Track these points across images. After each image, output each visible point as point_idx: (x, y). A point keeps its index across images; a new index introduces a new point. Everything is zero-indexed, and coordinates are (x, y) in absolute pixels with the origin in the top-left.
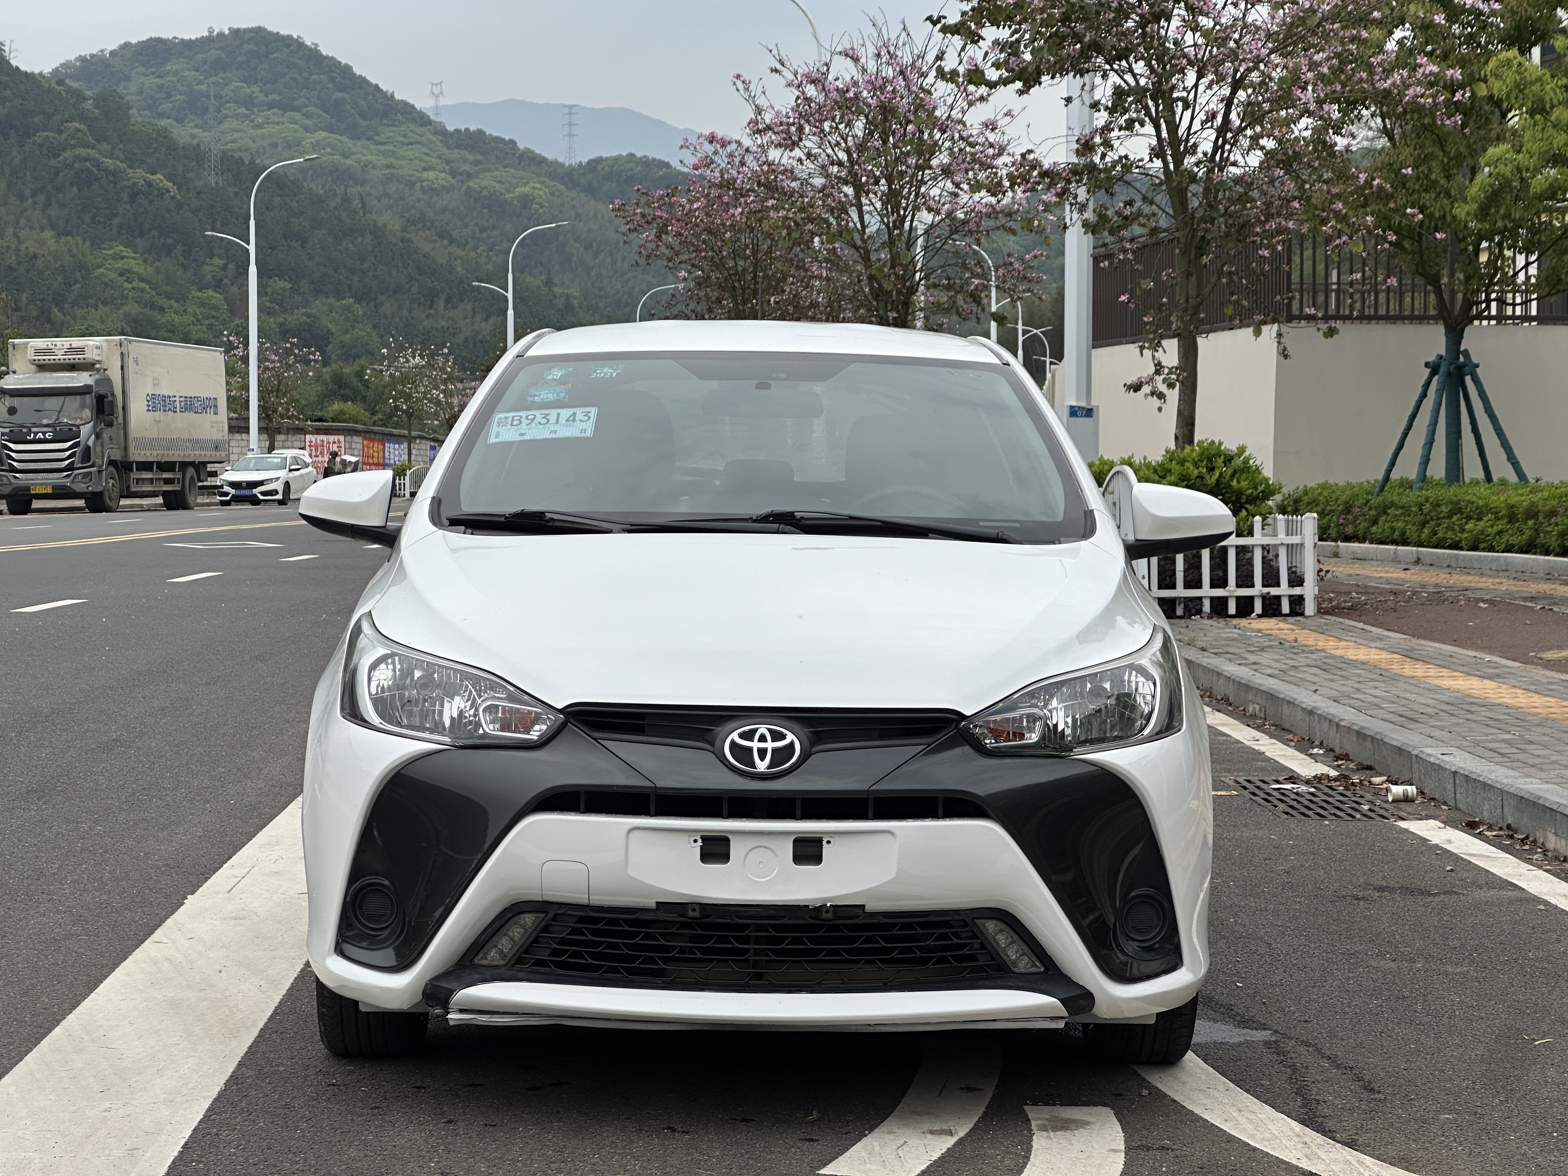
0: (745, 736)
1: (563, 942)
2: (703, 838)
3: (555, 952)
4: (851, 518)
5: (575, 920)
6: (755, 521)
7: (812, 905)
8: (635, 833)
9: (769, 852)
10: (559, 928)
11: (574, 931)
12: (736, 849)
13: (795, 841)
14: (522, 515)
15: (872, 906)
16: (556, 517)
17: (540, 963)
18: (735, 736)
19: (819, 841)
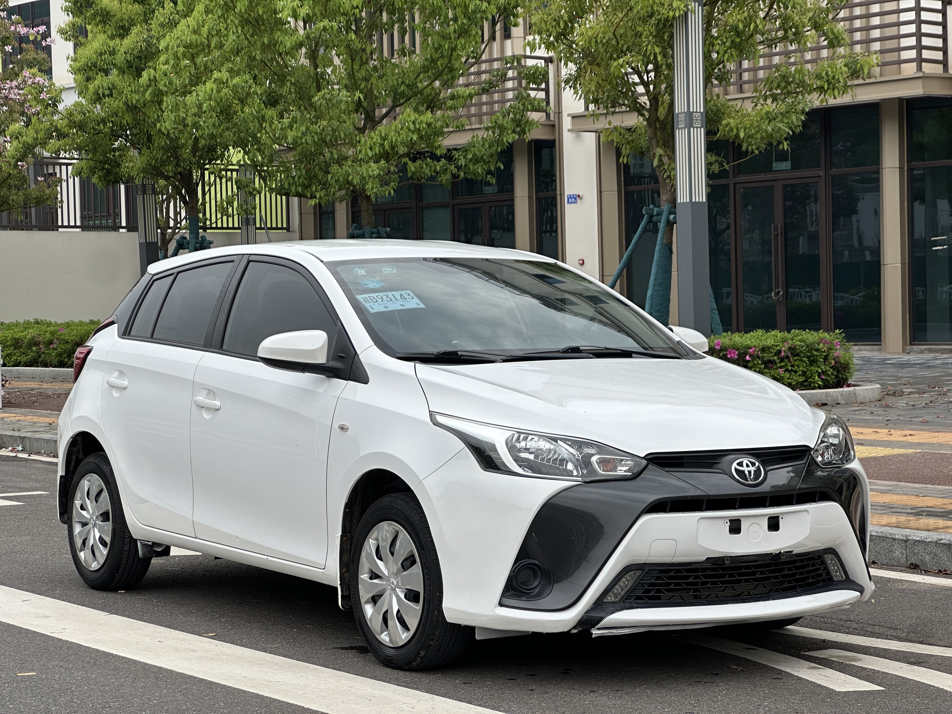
0: (740, 464)
1: (651, 585)
2: (730, 520)
3: (647, 591)
4: (607, 349)
5: (657, 572)
6: (562, 352)
7: (774, 552)
8: (701, 521)
9: (757, 526)
10: (648, 578)
11: (658, 578)
12: (744, 526)
13: (769, 518)
14: (446, 353)
15: (797, 551)
16: (464, 353)
17: (638, 598)
18: (735, 465)
19: (778, 517)
